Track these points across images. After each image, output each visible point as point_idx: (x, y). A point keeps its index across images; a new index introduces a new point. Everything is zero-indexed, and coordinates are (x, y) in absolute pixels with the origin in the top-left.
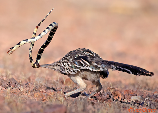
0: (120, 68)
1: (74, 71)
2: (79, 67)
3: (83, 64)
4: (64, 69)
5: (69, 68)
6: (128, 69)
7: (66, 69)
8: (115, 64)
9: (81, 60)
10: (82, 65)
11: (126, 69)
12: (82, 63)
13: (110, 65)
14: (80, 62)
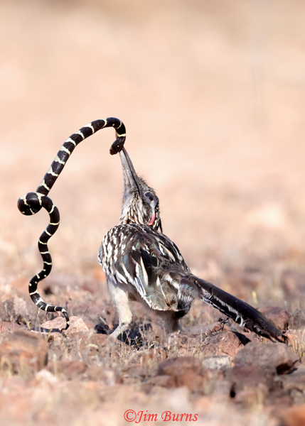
0: (220, 301)
1: (115, 276)
2: (127, 274)
3: (138, 275)
4: (103, 255)
5: (111, 264)
6: (237, 310)
7: (104, 260)
8: (212, 290)
9: (140, 264)
10: (134, 275)
11: (230, 308)
12: (137, 270)
13: (199, 289)
14: (135, 265)
